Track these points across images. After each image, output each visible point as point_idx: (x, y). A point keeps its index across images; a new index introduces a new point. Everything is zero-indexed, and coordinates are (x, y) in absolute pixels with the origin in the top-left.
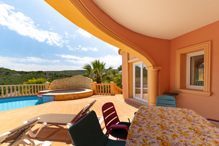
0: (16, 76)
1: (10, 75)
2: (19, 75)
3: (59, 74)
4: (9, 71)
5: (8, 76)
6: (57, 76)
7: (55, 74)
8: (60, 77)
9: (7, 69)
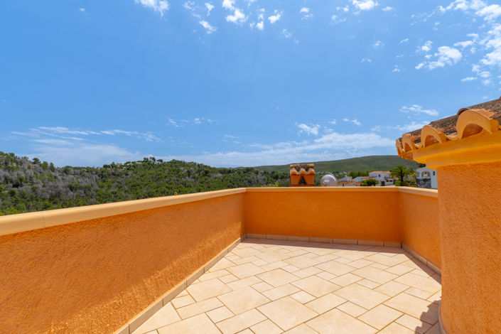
0: (216, 178)
1: (209, 176)
2: (220, 175)
3: (280, 172)
4: (208, 169)
5: (207, 177)
6: (277, 178)
7: (273, 173)
8: (281, 178)
9: (206, 166)
